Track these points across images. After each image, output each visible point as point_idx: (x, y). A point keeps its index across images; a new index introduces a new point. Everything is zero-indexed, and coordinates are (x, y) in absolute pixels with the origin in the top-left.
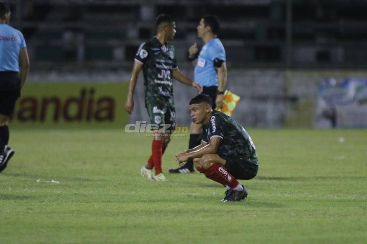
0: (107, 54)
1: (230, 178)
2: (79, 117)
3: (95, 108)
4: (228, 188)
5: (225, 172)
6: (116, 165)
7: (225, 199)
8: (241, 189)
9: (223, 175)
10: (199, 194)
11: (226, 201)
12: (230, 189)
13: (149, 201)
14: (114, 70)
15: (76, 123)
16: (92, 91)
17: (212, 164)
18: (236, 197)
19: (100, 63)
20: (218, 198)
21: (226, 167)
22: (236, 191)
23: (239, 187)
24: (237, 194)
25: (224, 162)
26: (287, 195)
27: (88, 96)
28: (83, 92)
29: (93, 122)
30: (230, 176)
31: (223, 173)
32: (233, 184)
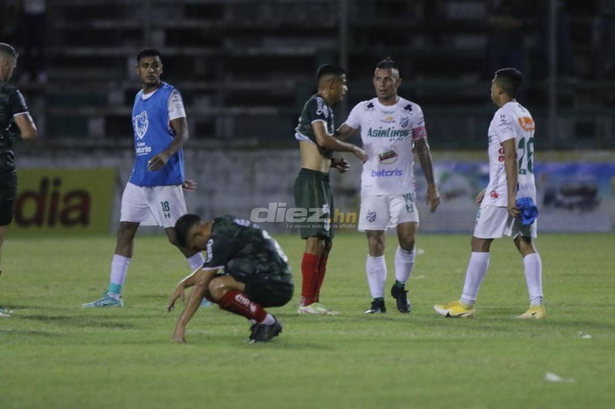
0: (80, 128)
1: (253, 308)
2: (38, 220)
3: (61, 206)
4: (254, 322)
5: (246, 301)
6: (93, 290)
7: (251, 338)
8: (271, 321)
9: (243, 305)
10: (213, 332)
11: (253, 341)
12: (256, 324)
13: (141, 343)
14: (89, 151)
15: (33, 228)
16: (57, 182)
17: (225, 292)
18: (266, 335)
19: (69, 141)
20: (242, 338)
21: (246, 293)
22: (264, 326)
23: (269, 319)
24: (267, 329)
25: (242, 286)
26: (342, 333)
27: (51, 188)
28: (44, 183)
29: (58, 226)
30: (254, 305)
31: (243, 302)
32: (260, 316)
